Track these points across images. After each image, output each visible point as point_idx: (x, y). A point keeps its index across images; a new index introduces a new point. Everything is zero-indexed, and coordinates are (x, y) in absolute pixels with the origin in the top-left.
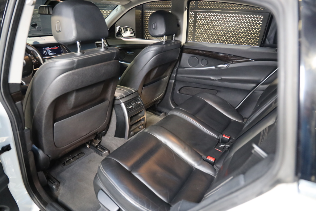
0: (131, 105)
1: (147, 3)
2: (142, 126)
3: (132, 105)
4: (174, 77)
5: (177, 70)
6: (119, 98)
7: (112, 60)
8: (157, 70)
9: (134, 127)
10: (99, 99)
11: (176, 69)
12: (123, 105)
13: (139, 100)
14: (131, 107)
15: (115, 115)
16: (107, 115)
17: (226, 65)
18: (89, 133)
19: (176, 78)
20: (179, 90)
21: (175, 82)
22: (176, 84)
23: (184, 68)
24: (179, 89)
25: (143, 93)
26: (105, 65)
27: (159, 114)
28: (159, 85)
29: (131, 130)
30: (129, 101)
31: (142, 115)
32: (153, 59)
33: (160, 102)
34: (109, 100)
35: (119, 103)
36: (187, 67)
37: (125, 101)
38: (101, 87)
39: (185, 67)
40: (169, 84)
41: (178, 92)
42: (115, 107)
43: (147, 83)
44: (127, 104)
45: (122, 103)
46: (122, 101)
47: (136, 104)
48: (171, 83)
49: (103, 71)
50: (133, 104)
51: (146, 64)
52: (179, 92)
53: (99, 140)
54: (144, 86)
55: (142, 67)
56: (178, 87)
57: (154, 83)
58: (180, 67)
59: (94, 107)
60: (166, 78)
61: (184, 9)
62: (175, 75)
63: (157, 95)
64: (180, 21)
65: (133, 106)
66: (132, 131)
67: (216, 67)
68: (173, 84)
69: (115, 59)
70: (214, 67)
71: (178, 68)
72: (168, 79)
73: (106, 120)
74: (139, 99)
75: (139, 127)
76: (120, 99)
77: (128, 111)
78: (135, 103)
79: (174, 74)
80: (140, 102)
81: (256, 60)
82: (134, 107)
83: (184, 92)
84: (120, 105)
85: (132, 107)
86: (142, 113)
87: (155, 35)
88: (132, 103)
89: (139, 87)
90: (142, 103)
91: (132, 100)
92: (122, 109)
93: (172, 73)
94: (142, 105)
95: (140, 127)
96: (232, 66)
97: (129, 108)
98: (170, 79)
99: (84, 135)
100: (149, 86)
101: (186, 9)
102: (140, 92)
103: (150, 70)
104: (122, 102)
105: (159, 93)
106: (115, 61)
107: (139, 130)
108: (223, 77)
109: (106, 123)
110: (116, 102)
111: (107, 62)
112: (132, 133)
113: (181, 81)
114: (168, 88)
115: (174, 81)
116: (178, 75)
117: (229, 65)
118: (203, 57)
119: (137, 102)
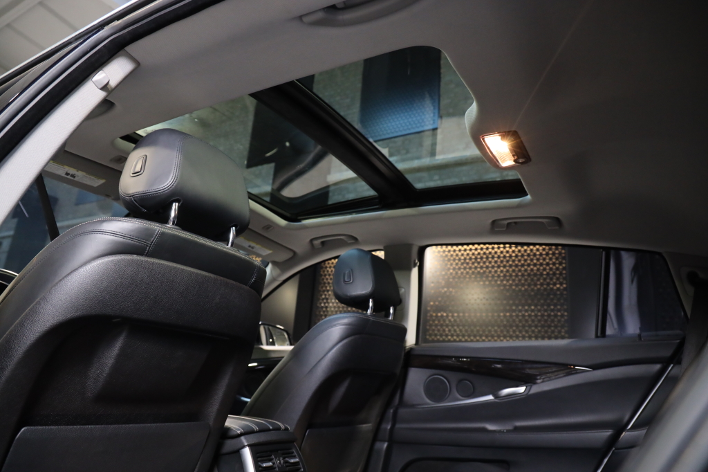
0: (270, 460)
1: (330, 259)
3: (274, 461)
4: (388, 433)
5: (395, 413)
6: (238, 433)
7: (246, 285)
11: (392, 411)
12: (248, 454)
13: (295, 454)
14: (271, 464)
17: (522, 389)
19: (391, 437)
21: (388, 449)
22: (393, 455)
23: (413, 405)
24: (400, 468)
30: (265, 448)
34: (211, 423)
35: (237, 448)
36: (421, 402)
37: (255, 442)
39: (416, 403)
43: (317, 421)
44: (259, 454)
45: (244, 447)
46: (247, 441)
47: (285, 462)
48: (379, 451)
50: (276, 458)
54: (310, 425)
55: (311, 367)
56: (398, 461)
58: (403, 404)
60: (367, 427)
61: (412, 264)
62: (389, 427)
64: (402, 291)
65: (276, 464)
67: (496, 396)
68: (383, 454)
70: (490, 397)
71: (397, 409)
72: (373, 433)
74: (294, 450)
76: (242, 434)
78: (281, 459)
79: (387, 423)
80: (297, 460)
81: (595, 367)
82: (277, 469)
84: (237, 452)
85: (273, 467)
87: (349, 294)
88: (273, 457)
90: (301, 466)
91: (274, 447)
92: (242, 467)
96: (535, 389)
97: (266, 465)
98: (376, 434)
100: (323, 430)
101: (415, 265)
104: (246, 444)
106: (253, 290)
108: (519, 424)
110: (229, 445)
113: (407, 444)
115: (386, 445)
116: (398, 426)
117: (528, 388)
118: (460, 375)
119: (287, 457)
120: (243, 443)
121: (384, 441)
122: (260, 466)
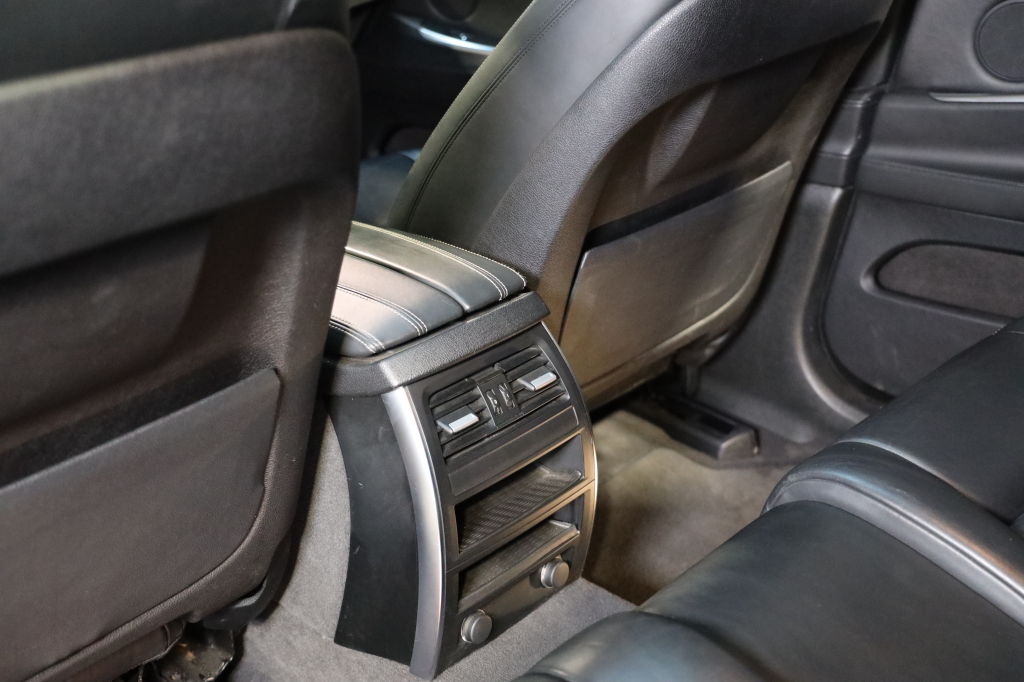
0: (469, 404)
2: (564, 566)
3: (482, 401)
4: (842, 167)
5: (870, 112)
6: (371, 348)
7: (269, 28)
8: (708, 114)
9: (490, 578)
10: (177, 368)
11: (859, 104)
12: (403, 407)
13: (545, 356)
14: (470, 419)
15: (343, 478)
16: (268, 484)
18: (101, 638)
19: (853, 176)
20: (876, 271)
21: (844, 204)
22: (857, 225)
23: (929, 91)
24: (873, 258)
25: (585, 293)
26: (185, 76)
27: (710, 440)
28: (721, 225)
29: (467, 601)
30: (451, 375)
31: (566, 478)
32: (672, 25)
33: (721, 351)
34: (281, 364)
35: (376, 388)
36: (958, 81)
37: (421, 369)
38: (184, 269)
39: (938, 82)
40: (800, 223)
41: (866, 283)
42: (342, 417)
43: (615, 215)
44: (435, 397)
45: (391, 389)
46: (398, 374)
47: (514, 395)
48: (815, 212)
49: (170, 135)
50: (486, 391)
51: (609, 68)
52: (877, 282)
53: (220, 654)
54: (593, 239)
55: (576, 92)
56: (870, 239)
57: (679, 218)
58: (896, 83)
59: (132, 435)
60: (780, 174)
62: (847, 151)
63: (698, 302)
65: (487, 413)
66: (471, 611)
68: (826, 222)
69: (295, 22)
71: (878, 97)
72: (793, 183)
73: (263, 521)
74: (542, 347)
75: (534, 574)
76: (379, 352)
77: (442, 451)
78: (502, 389)
79: (844, 139)
80: (549, 377)
82: (492, 422)
83: (915, 286)
84: (375, 401)
85: (482, 421)
86: (566, 460)
88: (478, 391)
89: (550, 253)
90: (563, 386)
91: (480, 362)
92: (392, 437)
93: (825, 132)
94: (568, 403)
95: (544, 572)
97: (457, 426)
98: (804, 178)
99: (52, 660)
100: (632, 238)
102: (554, 285)
103: (639, 115)
104: (395, 382)
105: (716, 292)
106: (301, 35)
107: (532, 592)
109: (259, 540)
110: (350, 378)
111: (207, 52)
112: (470, 627)
113: (897, 200)
114: (791, 249)
115: (836, 194)
116: (873, 151)
119: (520, 375)
120: (385, 380)
121: (834, 186)
122: (441, 433)
